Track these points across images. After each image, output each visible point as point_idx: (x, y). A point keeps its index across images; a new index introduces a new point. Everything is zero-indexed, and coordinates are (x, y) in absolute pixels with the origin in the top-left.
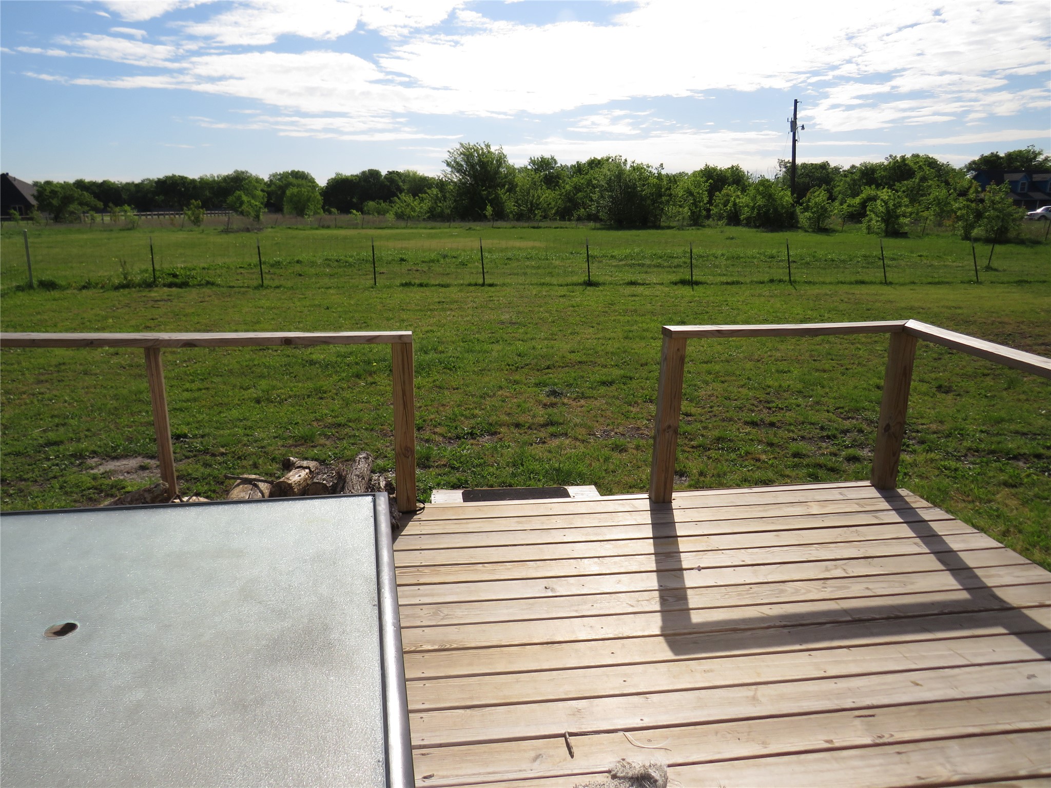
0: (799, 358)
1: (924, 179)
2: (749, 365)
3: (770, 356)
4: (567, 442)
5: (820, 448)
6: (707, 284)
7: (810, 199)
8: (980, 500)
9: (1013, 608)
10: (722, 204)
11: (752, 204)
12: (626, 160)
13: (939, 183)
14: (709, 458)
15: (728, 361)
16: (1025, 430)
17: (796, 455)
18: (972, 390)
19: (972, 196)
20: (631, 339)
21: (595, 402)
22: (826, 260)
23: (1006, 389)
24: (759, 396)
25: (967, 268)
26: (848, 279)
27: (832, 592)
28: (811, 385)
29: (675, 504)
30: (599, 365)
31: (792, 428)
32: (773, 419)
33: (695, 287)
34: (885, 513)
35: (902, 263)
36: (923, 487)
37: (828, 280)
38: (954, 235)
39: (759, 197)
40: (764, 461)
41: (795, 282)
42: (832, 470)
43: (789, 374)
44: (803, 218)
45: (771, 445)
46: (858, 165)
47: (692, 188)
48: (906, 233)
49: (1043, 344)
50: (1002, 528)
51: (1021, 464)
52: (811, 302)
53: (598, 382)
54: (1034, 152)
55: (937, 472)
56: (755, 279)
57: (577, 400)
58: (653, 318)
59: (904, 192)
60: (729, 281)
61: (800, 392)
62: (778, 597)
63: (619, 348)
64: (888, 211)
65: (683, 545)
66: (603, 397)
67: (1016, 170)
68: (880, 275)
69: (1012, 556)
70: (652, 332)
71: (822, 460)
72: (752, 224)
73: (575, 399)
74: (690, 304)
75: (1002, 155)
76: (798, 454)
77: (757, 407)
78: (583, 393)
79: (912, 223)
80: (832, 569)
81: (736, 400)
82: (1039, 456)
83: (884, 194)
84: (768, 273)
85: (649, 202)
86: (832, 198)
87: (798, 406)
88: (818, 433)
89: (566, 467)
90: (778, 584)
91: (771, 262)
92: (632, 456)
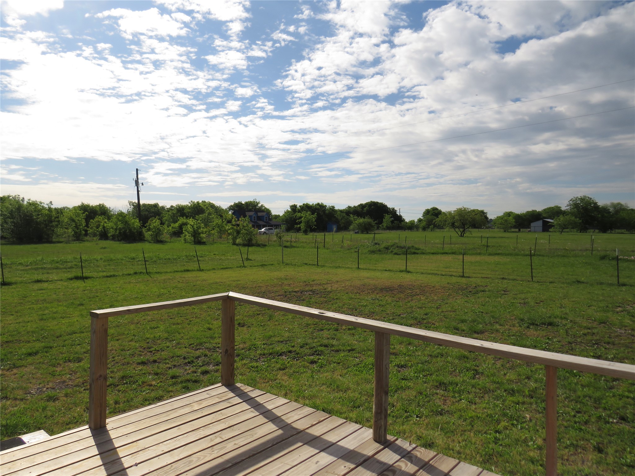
0: (162, 318)
1: (210, 214)
2: (132, 327)
3: (144, 319)
4: (9, 403)
5: (186, 370)
6: (94, 278)
7: (150, 224)
8: (271, 380)
9: (302, 431)
10: (95, 227)
11: (115, 227)
12: (23, 198)
13: (217, 216)
14: (119, 391)
15: (118, 326)
16: (282, 340)
17: (173, 377)
18: (254, 323)
19: (234, 223)
20: (45, 320)
21: (26, 369)
22: (165, 259)
23: (269, 320)
24: (143, 345)
25: (238, 259)
26: (180, 270)
27: (218, 452)
28: (172, 333)
29: (108, 427)
30: (23, 342)
31: (167, 361)
32: (155, 358)
33: (86, 280)
34: (233, 399)
35: (207, 259)
36: (244, 380)
37: (169, 270)
38: (228, 242)
39: (119, 223)
40: (155, 385)
41: (150, 273)
42: (196, 381)
43: (158, 329)
44: (148, 235)
45: (157, 374)
46: (174, 205)
47: (74, 217)
48: (205, 242)
49: (279, 295)
50: (284, 392)
51: (284, 357)
52: (162, 284)
53: (26, 354)
54: (256, 202)
55: (249, 370)
56: (125, 273)
57: (10, 370)
58: (59, 304)
59: (201, 220)
60: (108, 275)
61: (167, 339)
62: (189, 466)
63: (37, 328)
64: (194, 231)
65: (121, 453)
66: (31, 364)
67: (250, 211)
68: (196, 266)
69: (295, 405)
70: (60, 313)
71: (189, 377)
72: (116, 239)
73: (8, 370)
74: (84, 292)
75: (243, 203)
76: (174, 376)
77: (143, 352)
78: (14, 365)
79: (207, 237)
80: (214, 439)
81: (129, 350)
82: (290, 352)
83: (191, 221)
84: (132, 268)
85: (43, 226)
86: (162, 223)
87: (168, 347)
88: (183, 362)
89: (13, 421)
90: (187, 458)
91: (133, 262)
92: (64, 402)
